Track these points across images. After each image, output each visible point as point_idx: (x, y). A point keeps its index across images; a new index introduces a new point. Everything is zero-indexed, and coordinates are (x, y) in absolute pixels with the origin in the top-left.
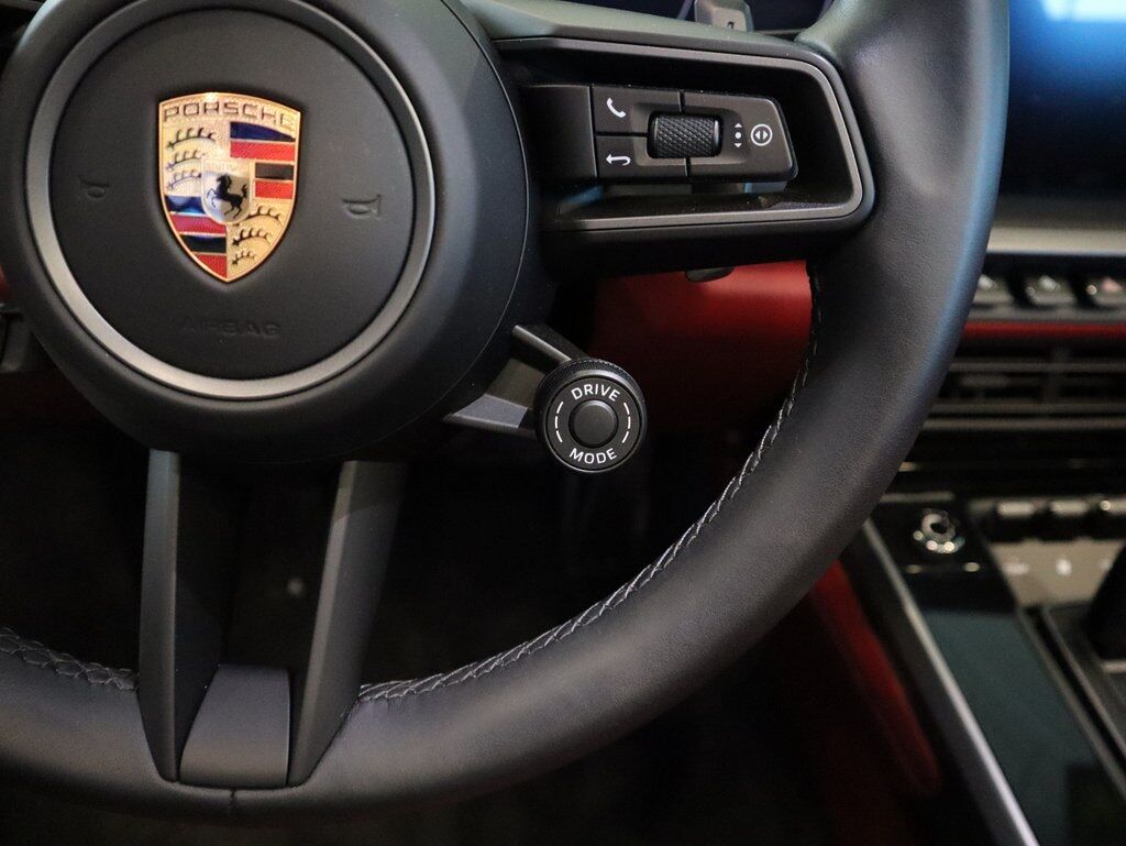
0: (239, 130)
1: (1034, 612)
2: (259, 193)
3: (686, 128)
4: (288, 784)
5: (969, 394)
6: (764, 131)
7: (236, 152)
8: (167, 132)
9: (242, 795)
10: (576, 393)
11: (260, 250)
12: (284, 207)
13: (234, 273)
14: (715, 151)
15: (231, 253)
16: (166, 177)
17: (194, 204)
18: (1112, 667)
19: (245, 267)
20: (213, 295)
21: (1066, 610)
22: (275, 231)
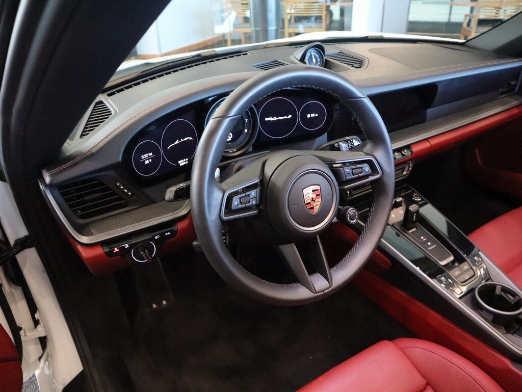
0: (313, 191)
1: (393, 225)
2: (317, 198)
3: (357, 171)
4: (330, 287)
5: (367, 186)
6: (367, 168)
7: (313, 194)
8: (305, 195)
9: (325, 292)
10: (350, 213)
11: (318, 207)
12: (320, 200)
13: (315, 211)
14: (361, 173)
15: (315, 208)
16: (306, 201)
17: (309, 203)
18: (410, 231)
19: (316, 210)
20: (313, 215)
21: (397, 223)
22: (319, 203)
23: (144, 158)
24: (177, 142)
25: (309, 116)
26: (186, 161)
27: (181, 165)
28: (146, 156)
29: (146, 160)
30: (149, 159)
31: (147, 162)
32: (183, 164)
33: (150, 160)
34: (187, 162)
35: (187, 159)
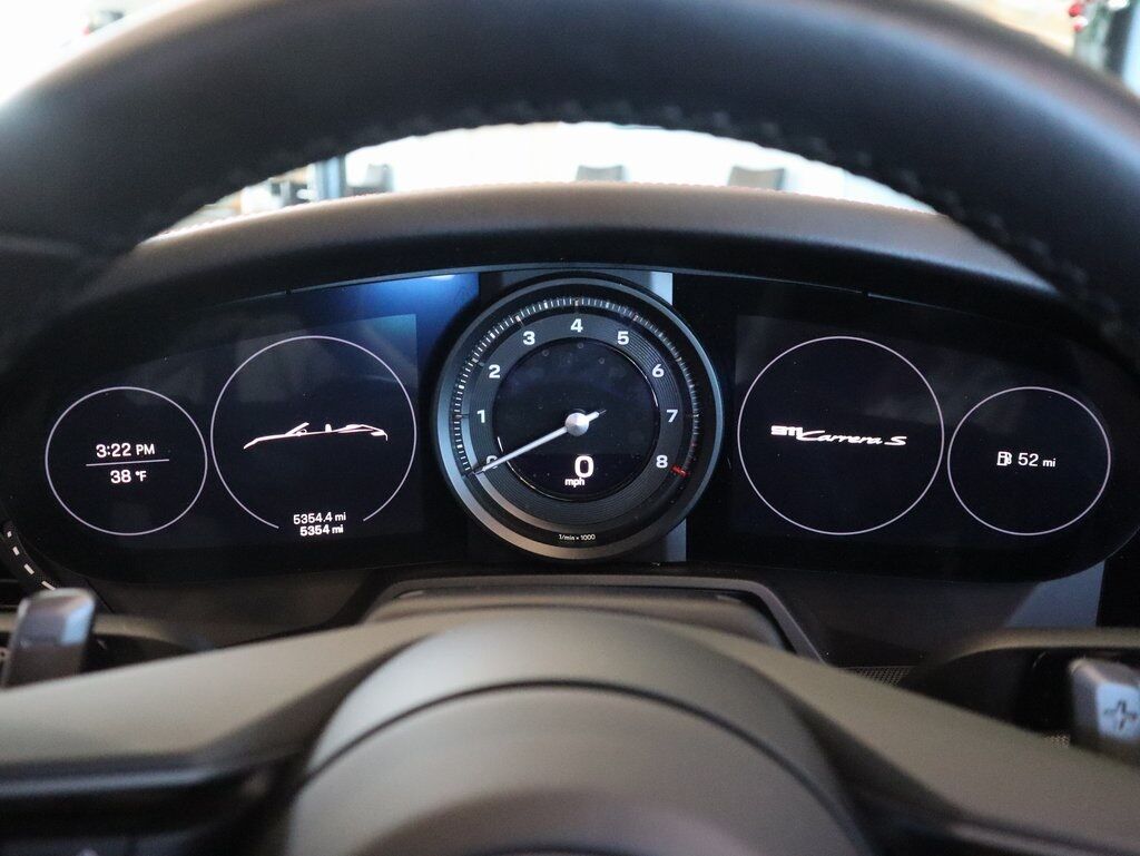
23: (109, 459)
24: (297, 432)
25: (1005, 458)
26: (334, 524)
27: (303, 532)
28: (121, 449)
29: (120, 468)
30: (133, 469)
31: (122, 477)
32: (316, 531)
33: (141, 474)
34: (340, 530)
35: (342, 517)
